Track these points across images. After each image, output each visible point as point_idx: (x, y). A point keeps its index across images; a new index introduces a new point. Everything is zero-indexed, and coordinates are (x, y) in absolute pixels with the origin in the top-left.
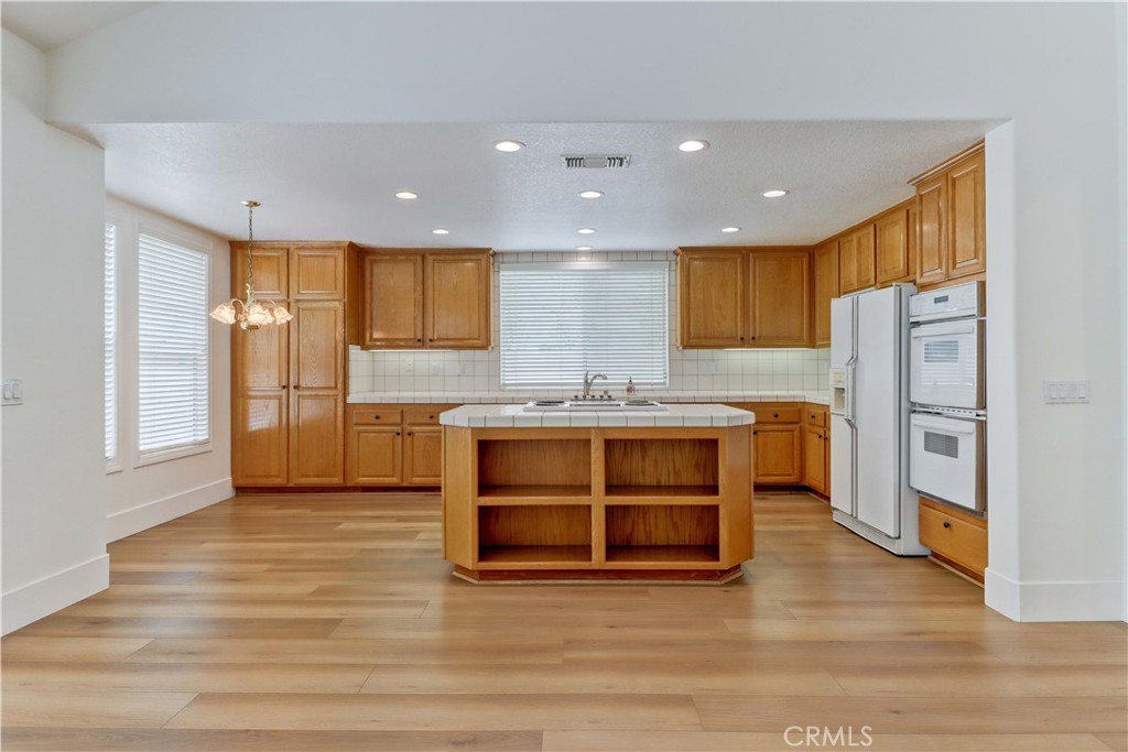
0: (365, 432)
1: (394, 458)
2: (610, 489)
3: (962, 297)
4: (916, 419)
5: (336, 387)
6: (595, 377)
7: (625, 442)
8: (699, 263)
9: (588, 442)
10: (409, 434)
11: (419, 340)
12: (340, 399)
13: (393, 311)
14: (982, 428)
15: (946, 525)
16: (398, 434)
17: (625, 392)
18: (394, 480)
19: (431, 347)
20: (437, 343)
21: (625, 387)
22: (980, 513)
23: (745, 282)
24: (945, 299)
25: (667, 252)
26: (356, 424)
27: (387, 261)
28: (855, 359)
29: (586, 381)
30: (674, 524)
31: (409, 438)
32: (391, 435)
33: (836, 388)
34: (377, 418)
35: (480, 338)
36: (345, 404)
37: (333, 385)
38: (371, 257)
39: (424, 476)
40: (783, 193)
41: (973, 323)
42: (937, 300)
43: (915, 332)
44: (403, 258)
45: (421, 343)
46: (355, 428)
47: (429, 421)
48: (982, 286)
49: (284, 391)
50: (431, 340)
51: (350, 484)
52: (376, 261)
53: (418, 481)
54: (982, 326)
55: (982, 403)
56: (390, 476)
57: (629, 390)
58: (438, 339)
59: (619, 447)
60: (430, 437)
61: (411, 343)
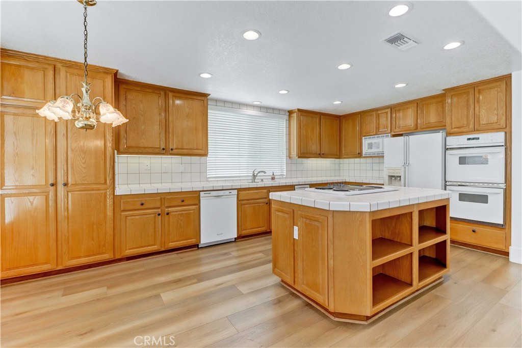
0: (131, 215)
1: (155, 232)
4: (450, 187)
5: (105, 183)
6: (259, 172)
8: (304, 117)
10: (168, 214)
11: (163, 149)
12: (109, 193)
13: (143, 127)
14: (506, 190)
15: (474, 231)
16: (159, 215)
17: (271, 180)
18: (155, 248)
19: (171, 154)
20: (175, 151)
21: (270, 177)
22: (505, 225)
24: (477, 139)
25: (286, 111)
26: (124, 211)
27: (137, 91)
29: (254, 175)
31: (167, 217)
32: (153, 215)
33: (389, 176)
34: (142, 204)
35: (201, 149)
36: (114, 195)
37: (103, 182)
38: (125, 86)
39: (177, 241)
40: (405, 85)
41: (502, 149)
42: (469, 139)
43: (450, 153)
44: (151, 91)
45: (164, 151)
46: (123, 213)
47: (181, 204)
49: (52, 189)
50: (172, 149)
51: (118, 257)
52: (129, 90)
55: (506, 181)
56: (152, 245)
57: (273, 179)
58: (176, 149)
60: (180, 215)
61: (157, 151)
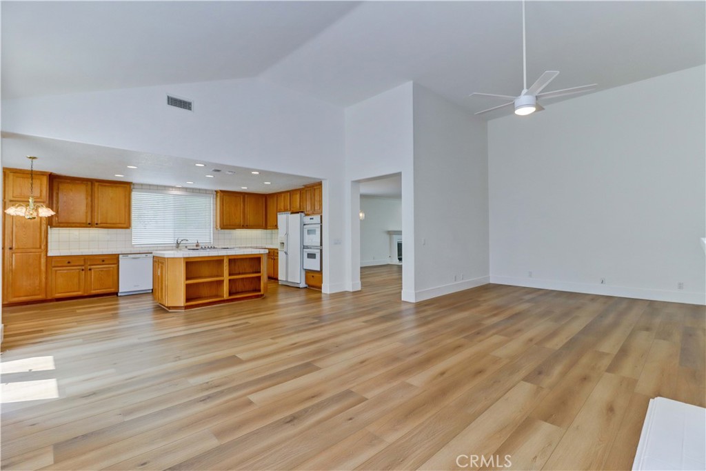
0: (60, 270)
1: (79, 282)
2: (230, 275)
3: (317, 218)
4: (305, 250)
5: (40, 248)
7: (234, 259)
8: (227, 197)
9: (223, 260)
10: (90, 270)
11: (89, 224)
12: (43, 254)
13: (72, 208)
14: (321, 251)
15: (312, 276)
16: (83, 270)
18: (80, 293)
19: (96, 227)
20: (99, 225)
22: (320, 272)
23: (244, 205)
24: (312, 219)
25: (212, 191)
26: (54, 267)
27: (68, 183)
28: (287, 234)
29: (177, 242)
30: (244, 285)
31: (89, 272)
32: (78, 271)
33: (281, 244)
34: (69, 263)
35: (124, 223)
36: (47, 256)
38: (58, 180)
39: (98, 289)
41: (319, 225)
42: (310, 219)
43: (305, 227)
45: (90, 225)
46: (53, 269)
47: (101, 263)
48: (321, 217)
50: (97, 224)
51: (49, 298)
52: (61, 182)
53: (94, 292)
54: (321, 226)
55: (321, 245)
56: (78, 292)
57: (198, 245)
58: (101, 223)
59: (233, 261)
60: (102, 271)
61: (84, 225)
